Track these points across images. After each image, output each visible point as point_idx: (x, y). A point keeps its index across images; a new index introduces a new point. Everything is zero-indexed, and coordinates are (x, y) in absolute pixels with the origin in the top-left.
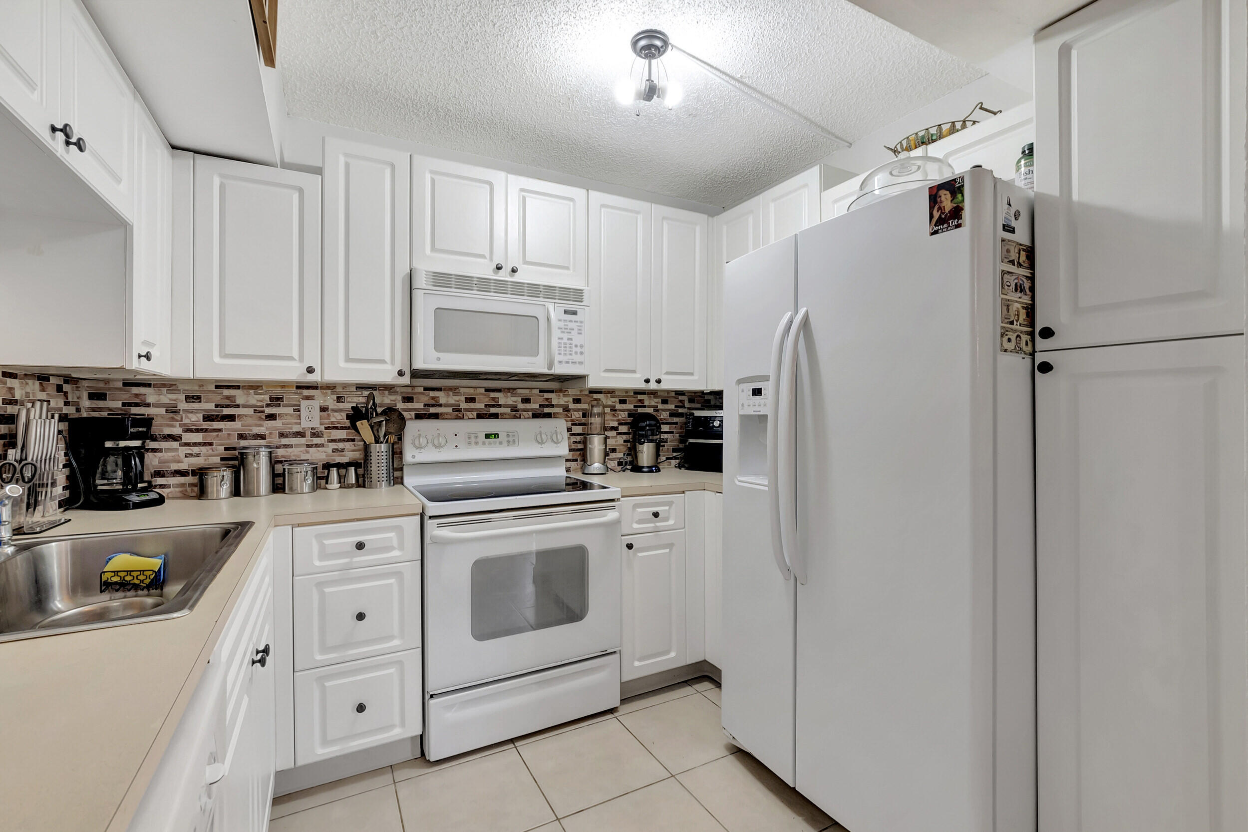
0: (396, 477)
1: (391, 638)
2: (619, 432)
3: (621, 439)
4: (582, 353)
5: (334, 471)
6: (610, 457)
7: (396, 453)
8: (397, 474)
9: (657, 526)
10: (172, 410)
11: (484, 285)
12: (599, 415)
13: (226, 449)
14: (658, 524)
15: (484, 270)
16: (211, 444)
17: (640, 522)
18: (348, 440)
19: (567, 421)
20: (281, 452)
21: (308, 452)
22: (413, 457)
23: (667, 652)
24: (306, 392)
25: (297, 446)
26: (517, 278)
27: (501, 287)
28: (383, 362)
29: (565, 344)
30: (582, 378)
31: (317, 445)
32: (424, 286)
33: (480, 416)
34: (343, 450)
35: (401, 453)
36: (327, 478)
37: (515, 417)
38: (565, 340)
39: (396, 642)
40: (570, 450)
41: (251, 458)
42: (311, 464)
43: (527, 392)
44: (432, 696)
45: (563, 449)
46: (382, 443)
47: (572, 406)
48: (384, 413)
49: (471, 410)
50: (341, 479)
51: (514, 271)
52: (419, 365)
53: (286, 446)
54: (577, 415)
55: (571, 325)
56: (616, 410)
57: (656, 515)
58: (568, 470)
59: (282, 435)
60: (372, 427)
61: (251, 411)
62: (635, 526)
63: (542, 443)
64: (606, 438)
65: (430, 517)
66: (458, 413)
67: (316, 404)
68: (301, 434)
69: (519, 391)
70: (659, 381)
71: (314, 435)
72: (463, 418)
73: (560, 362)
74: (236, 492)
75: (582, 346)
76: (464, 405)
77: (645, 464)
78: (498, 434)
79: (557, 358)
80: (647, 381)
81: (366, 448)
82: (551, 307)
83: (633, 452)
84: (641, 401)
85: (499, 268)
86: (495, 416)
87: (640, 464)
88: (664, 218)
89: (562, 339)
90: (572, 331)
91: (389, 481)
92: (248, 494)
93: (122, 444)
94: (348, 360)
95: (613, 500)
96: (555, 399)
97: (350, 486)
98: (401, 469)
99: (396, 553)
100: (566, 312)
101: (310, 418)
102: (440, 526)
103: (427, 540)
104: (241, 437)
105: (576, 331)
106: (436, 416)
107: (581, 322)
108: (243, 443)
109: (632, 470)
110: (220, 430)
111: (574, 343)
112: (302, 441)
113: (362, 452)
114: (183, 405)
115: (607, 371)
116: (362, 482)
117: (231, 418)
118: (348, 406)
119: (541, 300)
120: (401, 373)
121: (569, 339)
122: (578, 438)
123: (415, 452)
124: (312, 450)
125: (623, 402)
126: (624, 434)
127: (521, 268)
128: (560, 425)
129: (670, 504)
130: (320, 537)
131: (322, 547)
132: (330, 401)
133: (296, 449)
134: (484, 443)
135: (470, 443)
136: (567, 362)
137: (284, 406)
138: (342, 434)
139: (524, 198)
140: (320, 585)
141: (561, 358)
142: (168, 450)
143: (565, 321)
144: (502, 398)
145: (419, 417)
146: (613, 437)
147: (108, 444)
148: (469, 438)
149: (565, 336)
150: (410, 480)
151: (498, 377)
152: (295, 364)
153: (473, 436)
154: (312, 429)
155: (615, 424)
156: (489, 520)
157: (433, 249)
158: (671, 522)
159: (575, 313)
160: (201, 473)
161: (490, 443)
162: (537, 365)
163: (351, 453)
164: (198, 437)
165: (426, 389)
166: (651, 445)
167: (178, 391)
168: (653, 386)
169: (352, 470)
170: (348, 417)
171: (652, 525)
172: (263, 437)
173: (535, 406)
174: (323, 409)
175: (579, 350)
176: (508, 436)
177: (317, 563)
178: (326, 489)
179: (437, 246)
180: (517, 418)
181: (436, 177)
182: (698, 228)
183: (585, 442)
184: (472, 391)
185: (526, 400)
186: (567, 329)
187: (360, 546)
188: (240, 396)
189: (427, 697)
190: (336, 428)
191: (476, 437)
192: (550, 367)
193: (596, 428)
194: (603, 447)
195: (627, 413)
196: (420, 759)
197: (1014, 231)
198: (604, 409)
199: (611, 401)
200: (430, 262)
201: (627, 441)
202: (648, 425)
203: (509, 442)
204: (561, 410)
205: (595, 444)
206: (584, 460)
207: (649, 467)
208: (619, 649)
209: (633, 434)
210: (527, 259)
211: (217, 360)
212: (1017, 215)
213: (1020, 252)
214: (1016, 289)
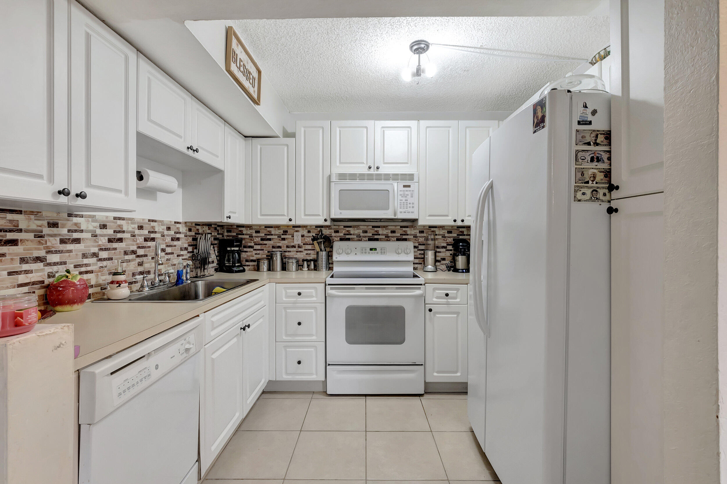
1: (312, 335)
2: (447, 249)
3: (448, 253)
4: (413, 207)
5: (305, 263)
6: (442, 263)
7: (330, 256)
8: (331, 266)
9: (449, 302)
10: (251, 236)
11: (362, 177)
12: (432, 239)
13: (268, 252)
14: (449, 300)
15: (362, 169)
16: (263, 250)
17: (437, 298)
18: (312, 250)
19: (414, 243)
20: (287, 254)
21: (297, 254)
22: (336, 258)
23: (456, 372)
24: (296, 229)
25: (293, 251)
26: (380, 171)
27: (370, 177)
28: (319, 215)
29: (404, 203)
31: (300, 252)
32: (335, 180)
33: (369, 240)
34: (310, 254)
35: (332, 256)
36: (302, 266)
37: (387, 240)
38: (404, 201)
39: (314, 338)
40: (415, 258)
41: (275, 256)
42: (296, 259)
43: (394, 227)
44: (329, 365)
45: (411, 257)
46: (323, 251)
47: (418, 235)
48: (324, 238)
49: (366, 237)
50: (308, 266)
51: (378, 168)
52: (333, 216)
53: (289, 251)
54: (421, 240)
55: (407, 193)
56: (445, 237)
57: (447, 295)
58: (415, 269)
59: (287, 247)
60: (319, 244)
61: (276, 237)
62: (435, 300)
63: (399, 254)
64: (436, 253)
65: (329, 285)
66: (359, 239)
67: (300, 234)
68: (295, 247)
69: (389, 227)
70: (463, 221)
71: (299, 247)
72: (361, 240)
73: (401, 212)
74: (269, 270)
75: (413, 203)
76: (362, 234)
77: (460, 268)
78: (376, 249)
79: (399, 210)
80: (455, 221)
81: (318, 253)
82: (395, 185)
83: (454, 260)
84: (462, 232)
85: (370, 168)
86: (377, 240)
87: (457, 267)
88: (466, 128)
89: (402, 200)
90: (407, 196)
91: (327, 268)
92: (273, 270)
93: (233, 249)
94: (305, 215)
95: (421, 285)
96: (409, 231)
97: (312, 270)
98: (332, 264)
99: (315, 299)
100: (404, 186)
101: (298, 239)
102: (331, 289)
103: (328, 294)
104: (273, 247)
105: (410, 196)
106: (349, 239)
107: (413, 191)
109: (453, 271)
110: (266, 244)
111: (409, 202)
112: (295, 249)
113: (316, 255)
114: (254, 235)
115: (430, 216)
116: (316, 268)
117: (270, 240)
118: (312, 234)
119: (391, 182)
120: (326, 220)
121: (406, 200)
122: (422, 252)
123: (338, 256)
124: (298, 253)
125: (450, 232)
126: (451, 250)
127: (381, 166)
128: (410, 245)
129: (457, 290)
130: (285, 288)
131: (286, 293)
132: (305, 233)
133: (293, 253)
134: (369, 253)
135: (362, 253)
136: (405, 212)
137: (288, 235)
138: (309, 247)
139: (384, 131)
140: (285, 308)
141: (401, 210)
142: (250, 252)
143: (404, 191)
144: (380, 231)
145: (342, 239)
146: (443, 252)
147: (229, 249)
148: (362, 250)
149: (404, 199)
151: (376, 220)
153: (364, 249)
154: (298, 244)
155: (445, 245)
156: (354, 288)
157: (340, 163)
158: (458, 300)
159: (409, 186)
160: (258, 261)
161: (372, 253)
162: (388, 214)
163: (313, 256)
164: (258, 247)
165: (345, 227)
166: (464, 257)
167: (252, 229)
168: (459, 223)
169: (312, 263)
170: (311, 239)
171: (445, 300)
172: (280, 247)
173: (398, 235)
174: (303, 236)
175: (411, 205)
176: (381, 249)
177: (284, 299)
178: (303, 270)
179: (342, 161)
180: (388, 241)
181: (341, 129)
182: (491, 130)
183: (424, 254)
184: (365, 227)
185: (393, 232)
186: (404, 195)
187: (299, 294)
188: (273, 231)
189: (327, 364)
190: (307, 244)
191: (366, 250)
192: (395, 215)
193: (431, 247)
194: (433, 257)
195: (452, 239)
196: (325, 392)
197: (590, 123)
198: (437, 237)
199: (442, 232)
200: (339, 169)
201: (451, 254)
202: (461, 246)
203: (381, 252)
204: (412, 237)
205: (430, 255)
206: (424, 264)
207: (462, 270)
208: (423, 363)
209: (454, 250)
210: (385, 162)
211: (259, 217)
212: (594, 112)
213: (597, 136)
214: (592, 160)
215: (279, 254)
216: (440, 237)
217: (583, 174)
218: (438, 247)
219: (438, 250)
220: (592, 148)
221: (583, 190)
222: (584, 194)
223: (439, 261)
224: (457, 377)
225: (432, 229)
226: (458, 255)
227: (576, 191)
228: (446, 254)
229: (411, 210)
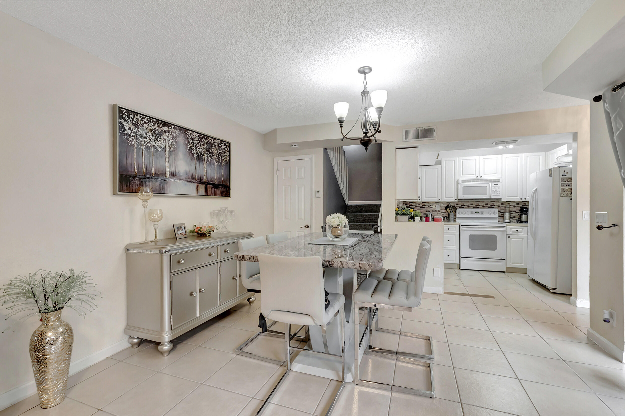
0: (455, 220)
1: (454, 245)
2: (517, 212)
4: (499, 193)
6: (514, 219)
7: (455, 215)
8: (455, 219)
10: (416, 206)
11: (474, 181)
12: (508, 208)
14: (518, 233)
15: (474, 177)
19: (498, 209)
20: (433, 214)
23: (522, 263)
24: (437, 203)
27: (478, 181)
28: (453, 197)
29: (495, 192)
30: (501, 199)
31: (439, 213)
32: (461, 183)
33: (474, 208)
34: (444, 214)
35: (456, 215)
37: (484, 208)
39: (455, 247)
40: (499, 216)
41: (429, 215)
43: (488, 202)
44: (462, 257)
45: (497, 216)
46: (452, 213)
47: (500, 205)
48: (452, 207)
49: (472, 206)
50: (444, 220)
51: (481, 177)
52: (459, 198)
54: (502, 208)
55: (496, 187)
56: (515, 207)
57: (517, 231)
58: (499, 221)
59: (433, 211)
60: (450, 210)
61: (428, 207)
62: (511, 233)
63: (491, 214)
64: (510, 214)
65: (461, 226)
66: (469, 207)
67: (439, 205)
68: (437, 211)
69: (485, 202)
70: (525, 199)
71: (439, 211)
72: (470, 208)
73: (493, 196)
75: (499, 192)
76: (470, 205)
78: (479, 212)
79: (492, 195)
80: (521, 199)
81: (449, 214)
82: (491, 184)
83: (520, 217)
85: (478, 177)
86: (478, 208)
87: (522, 221)
88: (528, 156)
91: (453, 220)
92: (429, 221)
94: (446, 197)
95: (505, 226)
96: (496, 204)
97: (446, 221)
98: (456, 219)
99: (455, 231)
100: (495, 184)
101: (438, 208)
102: (463, 227)
103: (461, 229)
104: (426, 211)
105: (498, 188)
106: (464, 208)
107: (499, 186)
108: (427, 212)
109: (520, 222)
111: (497, 191)
112: (437, 212)
114: (417, 206)
115: (508, 197)
116: (448, 220)
117: (425, 208)
118: (445, 206)
119: (488, 183)
120: (456, 200)
122: (503, 213)
123: (459, 215)
124: (438, 214)
125: (518, 204)
126: (519, 213)
127: (483, 176)
128: (496, 210)
129: (523, 229)
132: (442, 205)
133: (435, 214)
134: (475, 214)
135: (471, 214)
136: (495, 196)
137: (433, 206)
138: (444, 211)
139: (484, 160)
141: (493, 195)
143: (494, 186)
144: (480, 204)
145: (460, 208)
146: (514, 214)
148: (471, 212)
149: (495, 190)
150: (458, 221)
151: (478, 199)
152: (437, 199)
155: (515, 210)
156: (473, 227)
157: (463, 175)
158: (523, 233)
159: (498, 184)
162: (487, 197)
163: (446, 215)
165: (461, 202)
166: (526, 216)
168: (523, 200)
169: (446, 218)
170: (445, 208)
171: (516, 233)
172: (430, 211)
173: (489, 205)
175: (498, 193)
176: (481, 212)
179: (463, 174)
181: (463, 161)
182: (541, 157)
183: (504, 214)
184: (472, 202)
185: (487, 204)
187: (449, 229)
188: (426, 204)
189: (461, 257)
191: (473, 212)
192: (490, 197)
193: (508, 211)
194: (509, 216)
195: (519, 207)
196: (460, 268)
197: (566, 176)
198: (511, 206)
199: (513, 204)
200: (462, 178)
201: (519, 215)
202: (525, 210)
203: (481, 214)
204: (497, 206)
205: (507, 215)
206: (504, 219)
207: (525, 222)
208: (505, 259)
209: (521, 212)
210: (485, 173)
211: (425, 198)
212: (567, 173)
213: (568, 179)
214: (567, 186)
215: (431, 214)
216: (513, 206)
217: (563, 190)
218: (511, 211)
219: (511, 212)
220: (567, 182)
221: (563, 194)
222: (564, 195)
223: (512, 218)
224: (522, 266)
225: (508, 203)
226: (523, 215)
227: (561, 194)
228: (517, 215)
229: (499, 194)
